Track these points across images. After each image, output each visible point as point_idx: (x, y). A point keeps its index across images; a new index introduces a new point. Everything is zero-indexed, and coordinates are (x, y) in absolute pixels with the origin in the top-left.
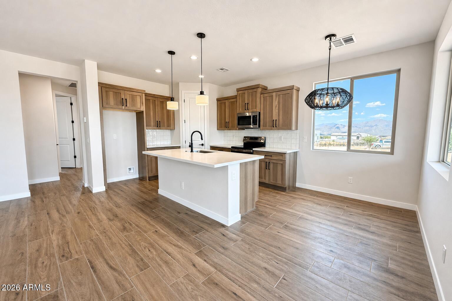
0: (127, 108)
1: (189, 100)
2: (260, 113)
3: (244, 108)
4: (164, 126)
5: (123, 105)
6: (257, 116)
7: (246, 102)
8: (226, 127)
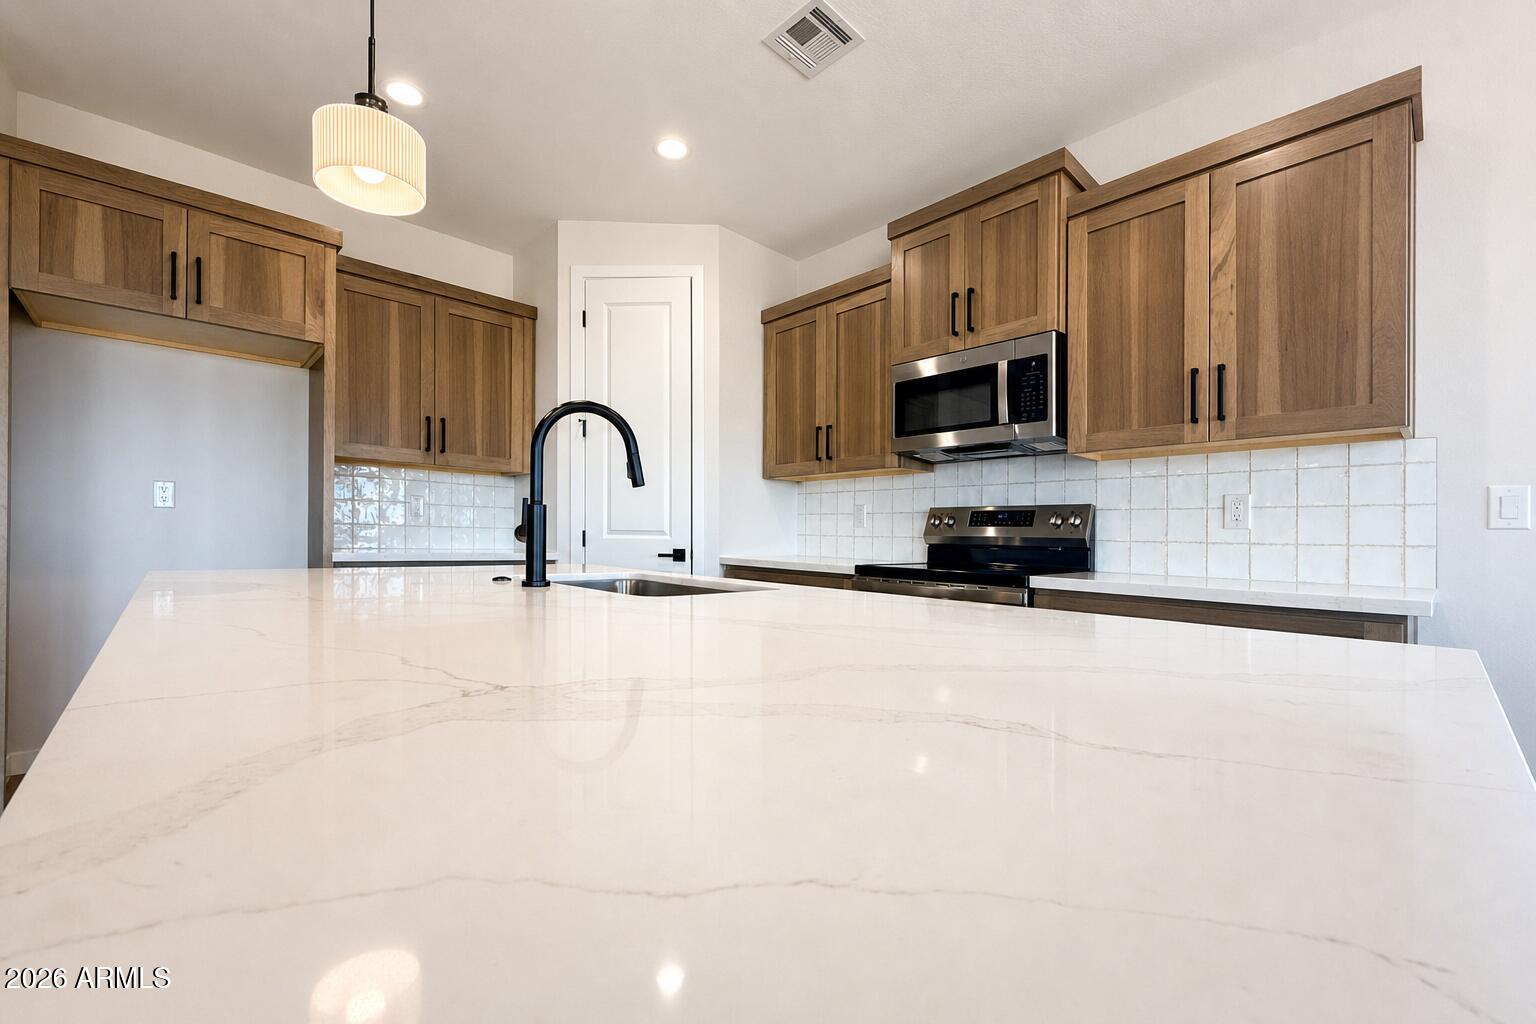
0: (197, 312)
1: (610, 312)
2: (1062, 339)
3: (944, 324)
4: (470, 450)
5: (174, 297)
6: (1043, 360)
7: (959, 285)
8: (819, 459)
